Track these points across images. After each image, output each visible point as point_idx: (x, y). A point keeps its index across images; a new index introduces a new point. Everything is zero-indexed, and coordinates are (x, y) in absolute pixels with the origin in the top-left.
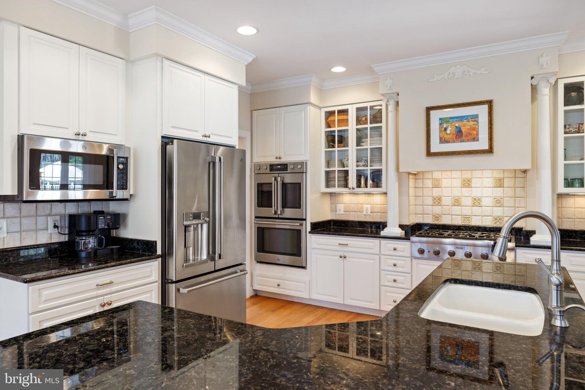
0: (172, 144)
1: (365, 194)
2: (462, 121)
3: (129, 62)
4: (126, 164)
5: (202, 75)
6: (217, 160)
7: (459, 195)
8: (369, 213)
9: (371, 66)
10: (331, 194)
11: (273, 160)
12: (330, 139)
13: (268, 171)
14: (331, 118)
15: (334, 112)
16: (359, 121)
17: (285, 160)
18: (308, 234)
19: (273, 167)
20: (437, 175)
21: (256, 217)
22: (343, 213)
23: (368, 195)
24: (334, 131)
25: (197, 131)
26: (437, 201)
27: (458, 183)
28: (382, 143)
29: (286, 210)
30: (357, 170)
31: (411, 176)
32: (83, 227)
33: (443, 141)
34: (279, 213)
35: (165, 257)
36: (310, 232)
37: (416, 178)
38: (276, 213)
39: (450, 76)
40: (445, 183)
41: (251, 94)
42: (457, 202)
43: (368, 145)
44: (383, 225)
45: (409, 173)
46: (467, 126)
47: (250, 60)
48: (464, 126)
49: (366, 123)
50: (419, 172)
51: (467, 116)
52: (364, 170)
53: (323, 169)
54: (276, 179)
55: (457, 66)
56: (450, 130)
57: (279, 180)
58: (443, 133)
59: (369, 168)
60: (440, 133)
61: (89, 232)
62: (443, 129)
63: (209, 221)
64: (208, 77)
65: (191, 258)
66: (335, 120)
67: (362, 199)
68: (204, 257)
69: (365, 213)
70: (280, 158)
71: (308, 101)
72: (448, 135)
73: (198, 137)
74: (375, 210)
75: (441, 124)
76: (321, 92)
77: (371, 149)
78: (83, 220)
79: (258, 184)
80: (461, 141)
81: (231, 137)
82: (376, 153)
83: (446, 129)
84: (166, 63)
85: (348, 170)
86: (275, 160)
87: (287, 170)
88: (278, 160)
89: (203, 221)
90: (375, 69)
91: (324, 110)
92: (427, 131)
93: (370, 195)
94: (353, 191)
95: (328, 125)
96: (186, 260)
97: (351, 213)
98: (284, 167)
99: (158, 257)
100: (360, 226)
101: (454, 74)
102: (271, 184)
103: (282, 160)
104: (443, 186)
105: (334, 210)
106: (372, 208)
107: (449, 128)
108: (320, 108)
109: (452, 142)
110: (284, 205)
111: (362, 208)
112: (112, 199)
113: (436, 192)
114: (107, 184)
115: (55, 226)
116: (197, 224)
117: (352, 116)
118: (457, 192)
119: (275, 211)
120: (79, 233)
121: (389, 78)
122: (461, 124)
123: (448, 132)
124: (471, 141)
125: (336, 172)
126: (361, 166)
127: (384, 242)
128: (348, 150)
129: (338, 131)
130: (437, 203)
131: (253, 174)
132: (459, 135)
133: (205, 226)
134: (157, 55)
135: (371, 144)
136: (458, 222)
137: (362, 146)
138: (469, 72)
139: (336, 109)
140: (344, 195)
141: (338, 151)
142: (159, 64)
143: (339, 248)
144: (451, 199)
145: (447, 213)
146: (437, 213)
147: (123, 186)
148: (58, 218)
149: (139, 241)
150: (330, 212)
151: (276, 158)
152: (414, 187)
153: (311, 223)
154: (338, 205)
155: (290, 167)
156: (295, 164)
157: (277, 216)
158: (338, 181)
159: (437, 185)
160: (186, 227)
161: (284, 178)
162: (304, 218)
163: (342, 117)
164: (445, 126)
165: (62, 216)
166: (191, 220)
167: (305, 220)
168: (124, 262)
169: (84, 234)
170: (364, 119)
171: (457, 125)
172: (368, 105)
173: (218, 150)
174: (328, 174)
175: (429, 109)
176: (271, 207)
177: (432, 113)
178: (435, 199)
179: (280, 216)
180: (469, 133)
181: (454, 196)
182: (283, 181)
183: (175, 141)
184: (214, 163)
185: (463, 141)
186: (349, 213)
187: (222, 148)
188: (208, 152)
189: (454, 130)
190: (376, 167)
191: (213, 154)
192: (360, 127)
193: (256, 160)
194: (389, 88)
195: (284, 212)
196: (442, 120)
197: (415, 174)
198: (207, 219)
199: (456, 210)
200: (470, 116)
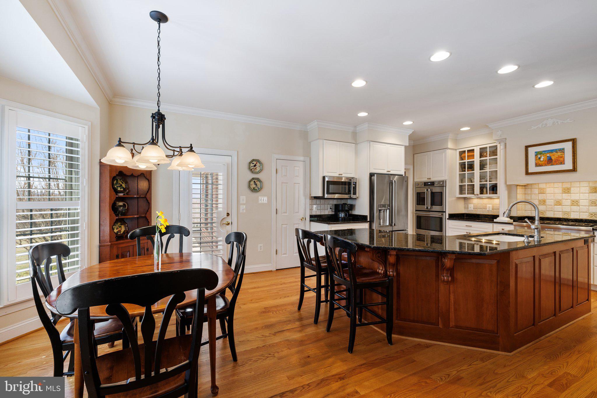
0: (374, 176)
1: (488, 198)
2: (552, 153)
3: (356, 144)
4: (355, 185)
5: (387, 145)
6: (394, 182)
7: (561, 198)
8: (491, 210)
9: (487, 125)
10: (465, 198)
11: (425, 180)
12: (463, 167)
13: (423, 186)
14: (463, 155)
15: (465, 151)
16: (481, 156)
17: (433, 179)
18: (447, 220)
19: (426, 184)
20: (542, 186)
21: (416, 210)
22: (473, 209)
23: (490, 199)
24: (465, 162)
25: (385, 170)
26: (543, 202)
27: (559, 190)
28: (497, 168)
29: (433, 206)
30: (480, 184)
31: (518, 187)
32: (340, 209)
33: (537, 165)
34: (429, 208)
35: (371, 222)
36: (448, 219)
37: (526, 188)
38: (427, 208)
39: (543, 125)
40: (548, 190)
41: (413, 146)
42: (558, 203)
43: (488, 169)
44: (497, 216)
45: (517, 185)
46: (555, 156)
47: (411, 132)
48: (553, 156)
49: (487, 157)
50: (528, 184)
51: (556, 149)
52: (485, 184)
53: (458, 184)
54: (427, 190)
55: (549, 120)
56: (543, 159)
57: (429, 191)
58: (538, 161)
59: (488, 183)
60: (535, 160)
61: (342, 211)
62: (538, 158)
63: (390, 208)
64: (389, 145)
65: (382, 224)
66: (465, 156)
67: (486, 201)
68: (388, 224)
69: (488, 209)
70: (430, 179)
71: (447, 147)
72: (542, 162)
73: (385, 172)
74: (495, 208)
75: (536, 155)
76: (456, 141)
77: (489, 171)
78: (340, 206)
79: (417, 193)
80: (551, 165)
81: (401, 171)
82: (494, 174)
83: (540, 158)
84: (372, 143)
85: (474, 184)
86: (427, 180)
87: (434, 185)
88: (429, 180)
89: (387, 209)
90: (490, 126)
91: (458, 151)
92: (526, 160)
93: (491, 199)
94: (477, 196)
95: (462, 159)
96: (380, 224)
97: (478, 209)
98: (433, 183)
99: (368, 222)
100: (484, 217)
101: (546, 124)
102: (425, 192)
103: (431, 180)
104: (547, 193)
105: (467, 208)
106: (493, 207)
107: (543, 157)
108: (456, 150)
109: (544, 166)
110: (433, 204)
111: (486, 206)
112: (351, 198)
113: (541, 197)
114: (349, 193)
115: (330, 208)
116: (385, 210)
117: (477, 153)
118: (559, 197)
119: (427, 207)
120: (339, 211)
121: (499, 130)
122: (551, 154)
123: (542, 159)
124: (558, 165)
125: (466, 185)
126: (483, 182)
127: (495, 225)
128: (474, 173)
129: (468, 162)
130: (542, 203)
131: (414, 188)
132: (550, 161)
133: (388, 211)
134: (368, 141)
135: (490, 169)
136: (560, 215)
137: (485, 170)
138: (557, 122)
139: (466, 150)
140: (473, 199)
141: (467, 173)
142: (369, 144)
143: (466, 228)
144: (553, 201)
145: (550, 210)
146: (542, 210)
147: (355, 193)
148: (331, 205)
149: (360, 216)
150: (464, 209)
151: (428, 179)
152: (524, 193)
153: (449, 214)
154: (469, 205)
155: (436, 184)
156: (439, 182)
157: (428, 210)
158: (467, 190)
159: (542, 192)
160: (380, 210)
161: (432, 189)
162: (444, 211)
163: (470, 154)
164: (539, 156)
165: (332, 205)
166: (382, 208)
167: (445, 212)
168: (356, 222)
169: (341, 211)
170: (485, 154)
171: (548, 155)
172: (488, 146)
173: (394, 177)
174: (461, 187)
175: (527, 147)
176: (425, 205)
177: (529, 149)
178: (540, 201)
179: (430, 210)
180: (557, 160)
181: (556, 199)
182: (432, 191)
183: (375, 175)
184: (392, 183)
185: (553, 165)
186: (477, 209)
187: (397, 176)
188: (389, 178)
189: (546, 158)
190: (494, 182)
191: (392, 179)
192: (482, 159)
193: (416, 180)
194: (499, 136)
195: (432, 208)
196: (537, 154)
197: (525, 186)
198: (389, 208)
199: (558, 208)
200: (558, 149)
